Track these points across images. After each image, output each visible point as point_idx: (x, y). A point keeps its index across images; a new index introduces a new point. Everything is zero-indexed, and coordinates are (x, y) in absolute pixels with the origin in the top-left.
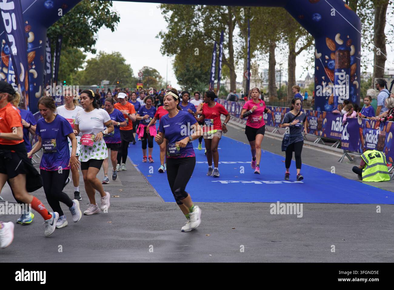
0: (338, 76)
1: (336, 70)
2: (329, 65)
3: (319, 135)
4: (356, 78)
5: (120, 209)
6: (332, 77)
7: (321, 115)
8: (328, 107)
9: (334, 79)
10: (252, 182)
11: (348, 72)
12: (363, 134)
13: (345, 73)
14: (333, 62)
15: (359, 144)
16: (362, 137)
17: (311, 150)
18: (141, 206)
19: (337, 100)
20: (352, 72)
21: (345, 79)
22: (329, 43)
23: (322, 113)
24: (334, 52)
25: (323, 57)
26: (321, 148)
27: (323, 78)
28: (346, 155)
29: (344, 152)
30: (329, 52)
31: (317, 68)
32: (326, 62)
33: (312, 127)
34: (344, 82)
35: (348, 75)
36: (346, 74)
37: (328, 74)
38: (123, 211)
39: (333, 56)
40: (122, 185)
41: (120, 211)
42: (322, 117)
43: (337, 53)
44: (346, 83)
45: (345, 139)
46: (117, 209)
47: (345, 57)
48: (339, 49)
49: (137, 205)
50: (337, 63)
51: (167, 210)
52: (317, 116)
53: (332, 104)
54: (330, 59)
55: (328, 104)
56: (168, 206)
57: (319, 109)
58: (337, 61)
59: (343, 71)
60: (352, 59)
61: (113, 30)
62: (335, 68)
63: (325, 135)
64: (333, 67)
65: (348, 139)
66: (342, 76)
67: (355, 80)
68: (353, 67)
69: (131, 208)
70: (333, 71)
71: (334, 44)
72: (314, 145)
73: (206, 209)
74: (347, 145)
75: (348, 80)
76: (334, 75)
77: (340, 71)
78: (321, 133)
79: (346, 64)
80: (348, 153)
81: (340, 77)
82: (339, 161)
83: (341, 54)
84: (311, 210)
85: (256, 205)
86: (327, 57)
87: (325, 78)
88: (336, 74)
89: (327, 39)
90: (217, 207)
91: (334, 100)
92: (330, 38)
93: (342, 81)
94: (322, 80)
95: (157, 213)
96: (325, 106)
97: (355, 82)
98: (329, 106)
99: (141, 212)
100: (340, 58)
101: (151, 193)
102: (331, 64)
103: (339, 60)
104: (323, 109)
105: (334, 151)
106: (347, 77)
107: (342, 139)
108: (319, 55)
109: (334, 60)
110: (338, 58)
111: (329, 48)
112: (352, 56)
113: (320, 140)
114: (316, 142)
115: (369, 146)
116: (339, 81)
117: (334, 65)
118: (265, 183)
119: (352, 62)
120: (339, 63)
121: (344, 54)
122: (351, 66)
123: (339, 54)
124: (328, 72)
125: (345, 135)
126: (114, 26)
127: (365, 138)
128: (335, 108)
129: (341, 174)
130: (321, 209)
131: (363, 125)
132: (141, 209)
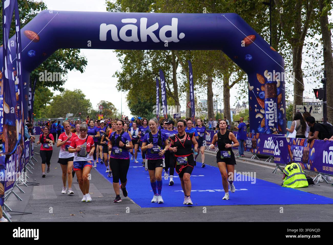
0: (268, 104)
1: (266, 99)
2: (260, 96)
3: (254, 152)
4: (282, 106)
5: (107, 214)
6: (263, 105)
7: (255, 136)
8: (260, 130)
9: (265, 107)
10: (207, 190)
11: (275, 100)
12: (291, 150)
13: (273, 101)
14: (263, 93)
15: (288, 158)
16: (291, 152)
17: (249, 165)
18: (123, 211)
19: (268, 123)
20: (279, 101)
21: (274, 106)
22: (259, 78)
23: (255, 134)
24: (264, 85)
25: (255, 89)
26: (257, 163)
27: (256, 106)
28: (278, 167)
29: (277, 165)
30: (260, 85)
31: (251, 98)
32: (258, 93)
33: (248, 146)
34: (272, 109)
35: (275, 103)
36: (274, 103)
37: (260, 102)
38: (110, 215)
39: (263, 88)
40: (103, 196)
41: (108, 215)
42: (256, 138)
43: (266, 86)
44: (275, 110)
45: (276, 155)
46: (105, 214)
47: (273, 89)
48: (267, 83)
49: (119, 211)
50: (267, 93)
51: (144, 213)
52: (251, 137)
53: (264, 127)
54: (261, 91)
55: (260, 127)
56: (145, 211)
57: (253, 131)
58: (266, 92)
59: (271, 100)
60: (278, 90)
61: (82, 71)
62: (265, 98)
63: (259, 152)
64: (263, 97)
65: (279, 154)
66: (271, 104)
67: (281, 107)
68: (280, 96)
69: (116, 213)
70: (263, 100)
71: (263, 79)
72: (251, 160)
73: (175, 212)
74: (279, 159)
75: (276, 107)
76: (265, 103)
77: (269, 100)
78: (256, 150)
79: (274, 94)
80: (280, 166)
81: (269, 105)
82: (273, 173)
83: (269, 86)
84: (258, 210)
85: (213, 207)
86: (258, 89)
87: (257, 106)
88: (266, 102)
89: (257, 74)
90: (183, 210)
91: (265, 123)
92: (260, 74)
93: (271, 108)
94: (255, 108)
95: (138, 216)
96: (258, 129)
97: (282, 109)
98: (262, 128)
99: (125, 216)
100: (269, 90)
101: (128, 202)
102: (262, 94)
103: (268, 91)
104: (257, 131)
105: (268, 165)
106: (275, 104)
107: (274, 155)
108: (252, 88)
109: (264, 91)
110: (267, 90)
111: (260, 82)
112: (279, 88)
113: (256, 156)
114: (252, 158)
115: (296, 159)
116: (269, 108)
117: (264, 95)
118: (217, 191)
119: (278, 93)
120: (268, 94)
121: (271, 86)
122: (277, 96)
123: (268, 87)
124: (259, 101)
125: (277, 151)
126: (82, 68)
127: (292, 153)
128: (266, 130)
129: (276, 183)
130: (265, 209)
131: (290, 142)
132: (124, 214)
